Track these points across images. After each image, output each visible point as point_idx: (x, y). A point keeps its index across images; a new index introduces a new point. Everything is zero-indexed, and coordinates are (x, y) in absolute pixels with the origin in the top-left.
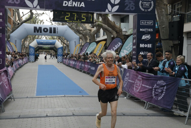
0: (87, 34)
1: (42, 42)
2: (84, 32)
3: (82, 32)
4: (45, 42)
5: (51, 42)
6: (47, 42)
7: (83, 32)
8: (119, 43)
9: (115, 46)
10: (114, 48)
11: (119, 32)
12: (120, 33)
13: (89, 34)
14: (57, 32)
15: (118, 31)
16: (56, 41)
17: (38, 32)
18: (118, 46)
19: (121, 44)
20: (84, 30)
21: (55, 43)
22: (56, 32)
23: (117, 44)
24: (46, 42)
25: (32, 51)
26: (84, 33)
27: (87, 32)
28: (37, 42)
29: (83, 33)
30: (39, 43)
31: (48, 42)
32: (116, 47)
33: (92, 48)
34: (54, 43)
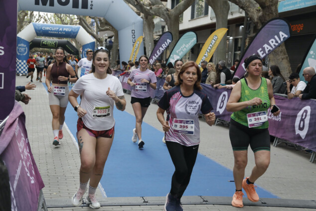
0: (159, 13)
1: (47, 28)
2: (153, 7)
3: (148, 8)
4: (55, 29)
5: (67, 30)
6: (58, 31)
7: (151, 8)
8: (281, 33)
9: (270, 42)
10: (266, 46)
11: (269, 7)
12: (273, 8)
13: (165, 13)
14: (92, 5)
15: (268, 4)
16: (79, 29)
17: (44, 4)
18: (277, 42)
19: (286, 36)
20: (154, 5)
21: (77, 32)
22: (89, 6)
23: (276, 37)
24: (56, 31)
25: (22, 50)
26: (154, 12)
27: (160, 8)
28: (36, 30)
29: (151, 11)
30: (40, 31)
31: (61, 29)
32: (272, 44)
33: (185, 47)
34: (74, 33)
